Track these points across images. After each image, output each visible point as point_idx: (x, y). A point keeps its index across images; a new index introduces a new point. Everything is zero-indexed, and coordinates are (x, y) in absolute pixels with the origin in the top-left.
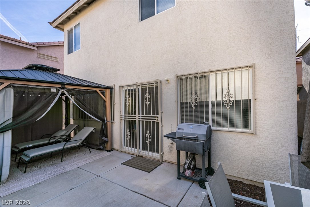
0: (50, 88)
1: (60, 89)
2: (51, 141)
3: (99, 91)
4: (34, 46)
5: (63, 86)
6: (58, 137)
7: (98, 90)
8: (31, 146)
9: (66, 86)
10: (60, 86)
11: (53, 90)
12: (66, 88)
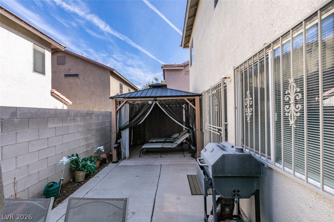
0: (147, 101)
1: (154, 101)
2: (167, 140)
3: (187, 99)
4: (182, 66)
5: (155, 99)
6: (173, 139)
7: (185, 99)
8: (155, 141)
9: (158, 99)
10: (153, 99)
11: (150, 102)
12: (158, 100)
